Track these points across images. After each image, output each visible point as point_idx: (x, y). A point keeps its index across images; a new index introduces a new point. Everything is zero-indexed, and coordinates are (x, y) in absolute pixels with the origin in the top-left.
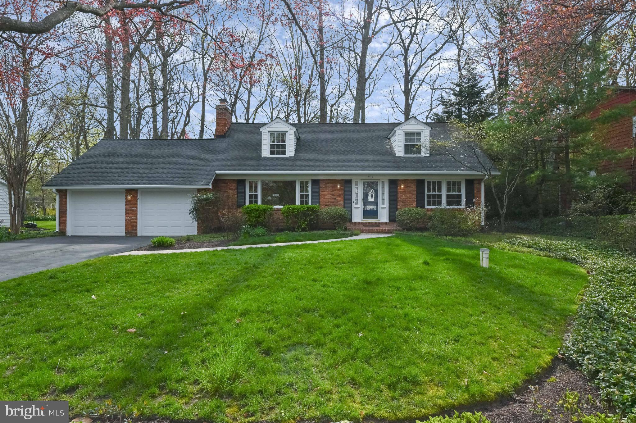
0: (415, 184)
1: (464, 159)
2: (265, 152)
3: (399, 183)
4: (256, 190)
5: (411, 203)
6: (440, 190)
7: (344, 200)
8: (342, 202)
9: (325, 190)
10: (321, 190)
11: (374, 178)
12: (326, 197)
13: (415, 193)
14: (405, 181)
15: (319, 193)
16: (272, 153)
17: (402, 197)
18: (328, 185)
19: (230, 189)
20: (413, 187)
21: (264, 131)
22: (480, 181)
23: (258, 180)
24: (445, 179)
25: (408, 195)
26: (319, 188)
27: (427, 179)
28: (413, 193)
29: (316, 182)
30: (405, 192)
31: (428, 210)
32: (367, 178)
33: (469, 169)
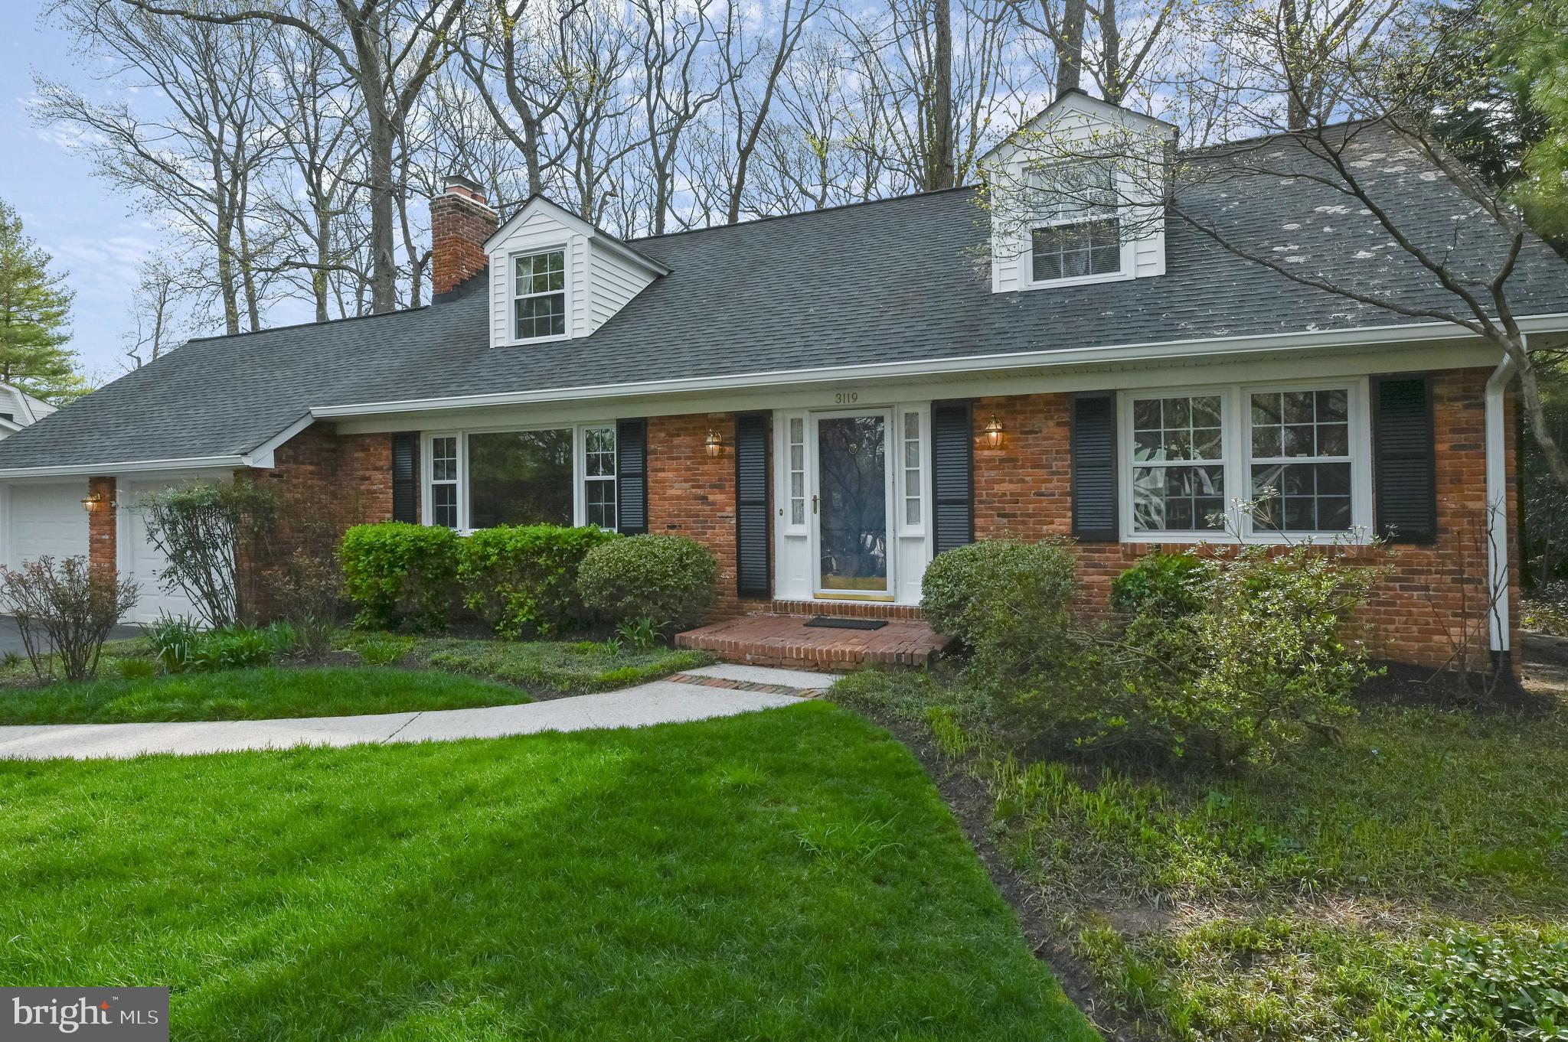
0: (1066, 417)
1: (1371, 265)
2: (502, 332)
3: (978, 415)
4: (452, 470)
5: (1048, 519)
6: (1210, 442)
7: (739, 504)
8: (730, 510)
9: (669, 464)
10: (651, 464)
11: (865, 398)
12: (670, 492)
13: (1063, 464)
14: (1011, 408)
15: (644, 476)
16: (523, 330)
17: (998, 488)
18: (676, 441)
19: (376, 469)
20: (1053, 434)
21: (498, 254)
22: (1473, 382)
23: (456, 430)
24: (1243, 386)
25: (1029, 475)
26: (645, 454)
27: (1130, 390)
28: (1056, 465)
29: (632, 432)
30: (1012, 460)
31: (1134, 552)
32: (830, 401)
33: (1384, 310)
